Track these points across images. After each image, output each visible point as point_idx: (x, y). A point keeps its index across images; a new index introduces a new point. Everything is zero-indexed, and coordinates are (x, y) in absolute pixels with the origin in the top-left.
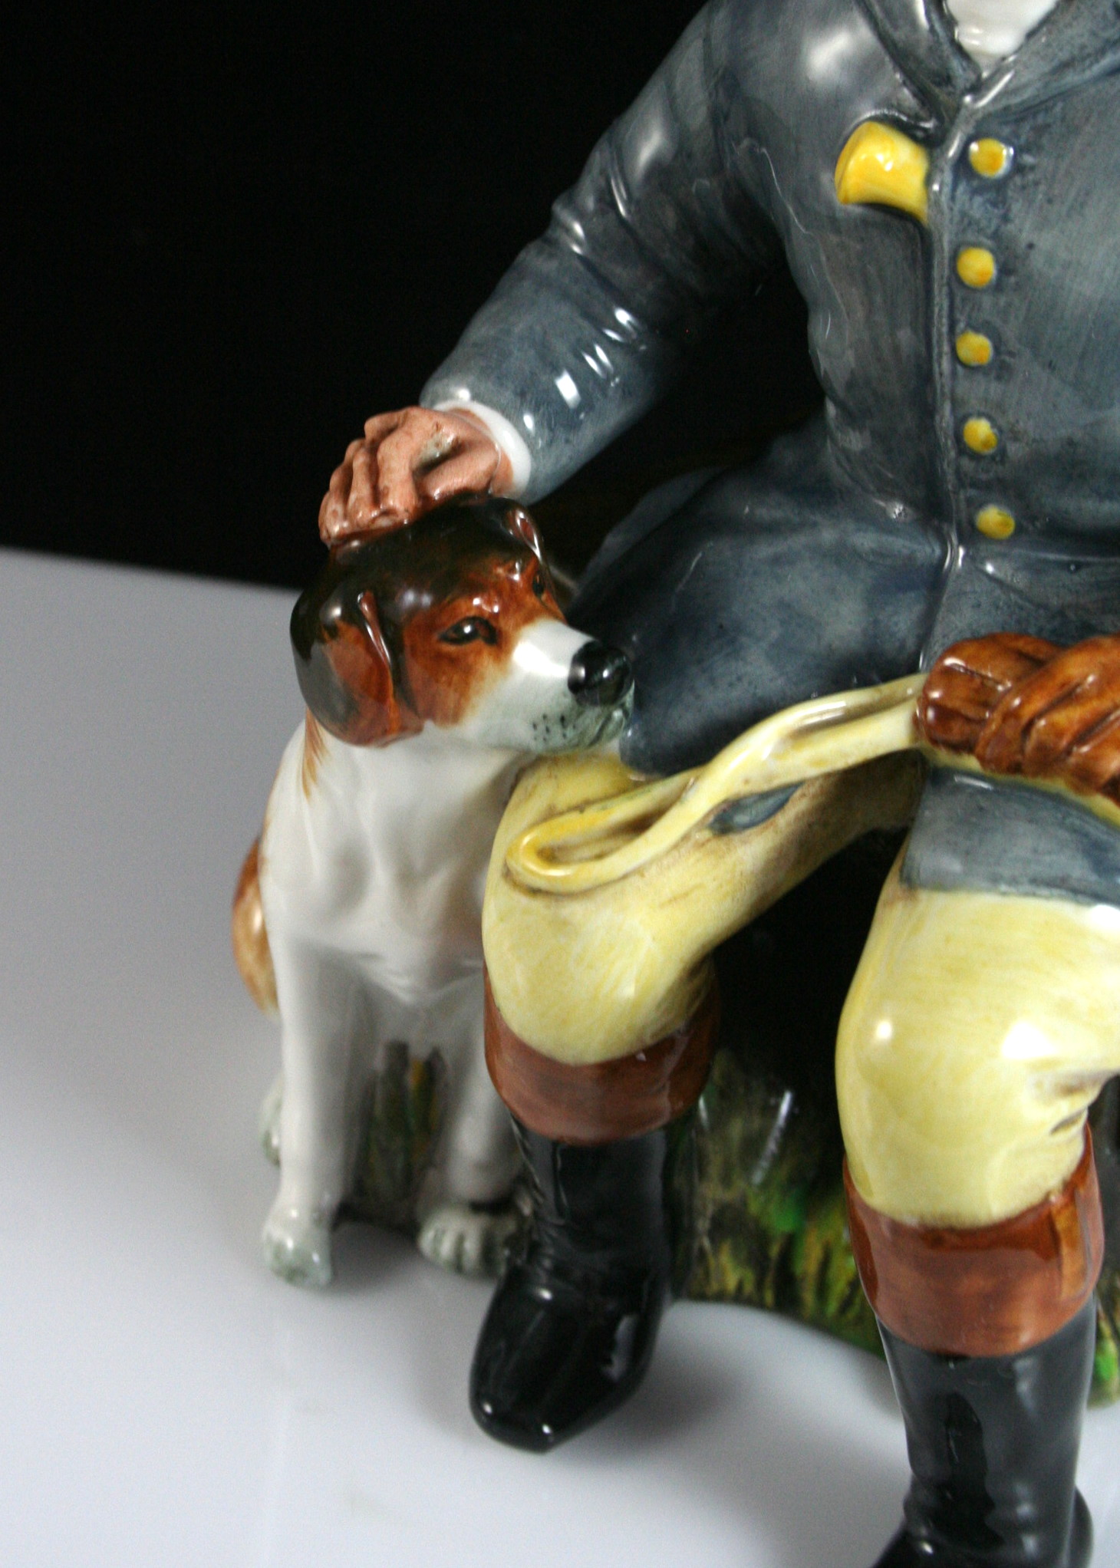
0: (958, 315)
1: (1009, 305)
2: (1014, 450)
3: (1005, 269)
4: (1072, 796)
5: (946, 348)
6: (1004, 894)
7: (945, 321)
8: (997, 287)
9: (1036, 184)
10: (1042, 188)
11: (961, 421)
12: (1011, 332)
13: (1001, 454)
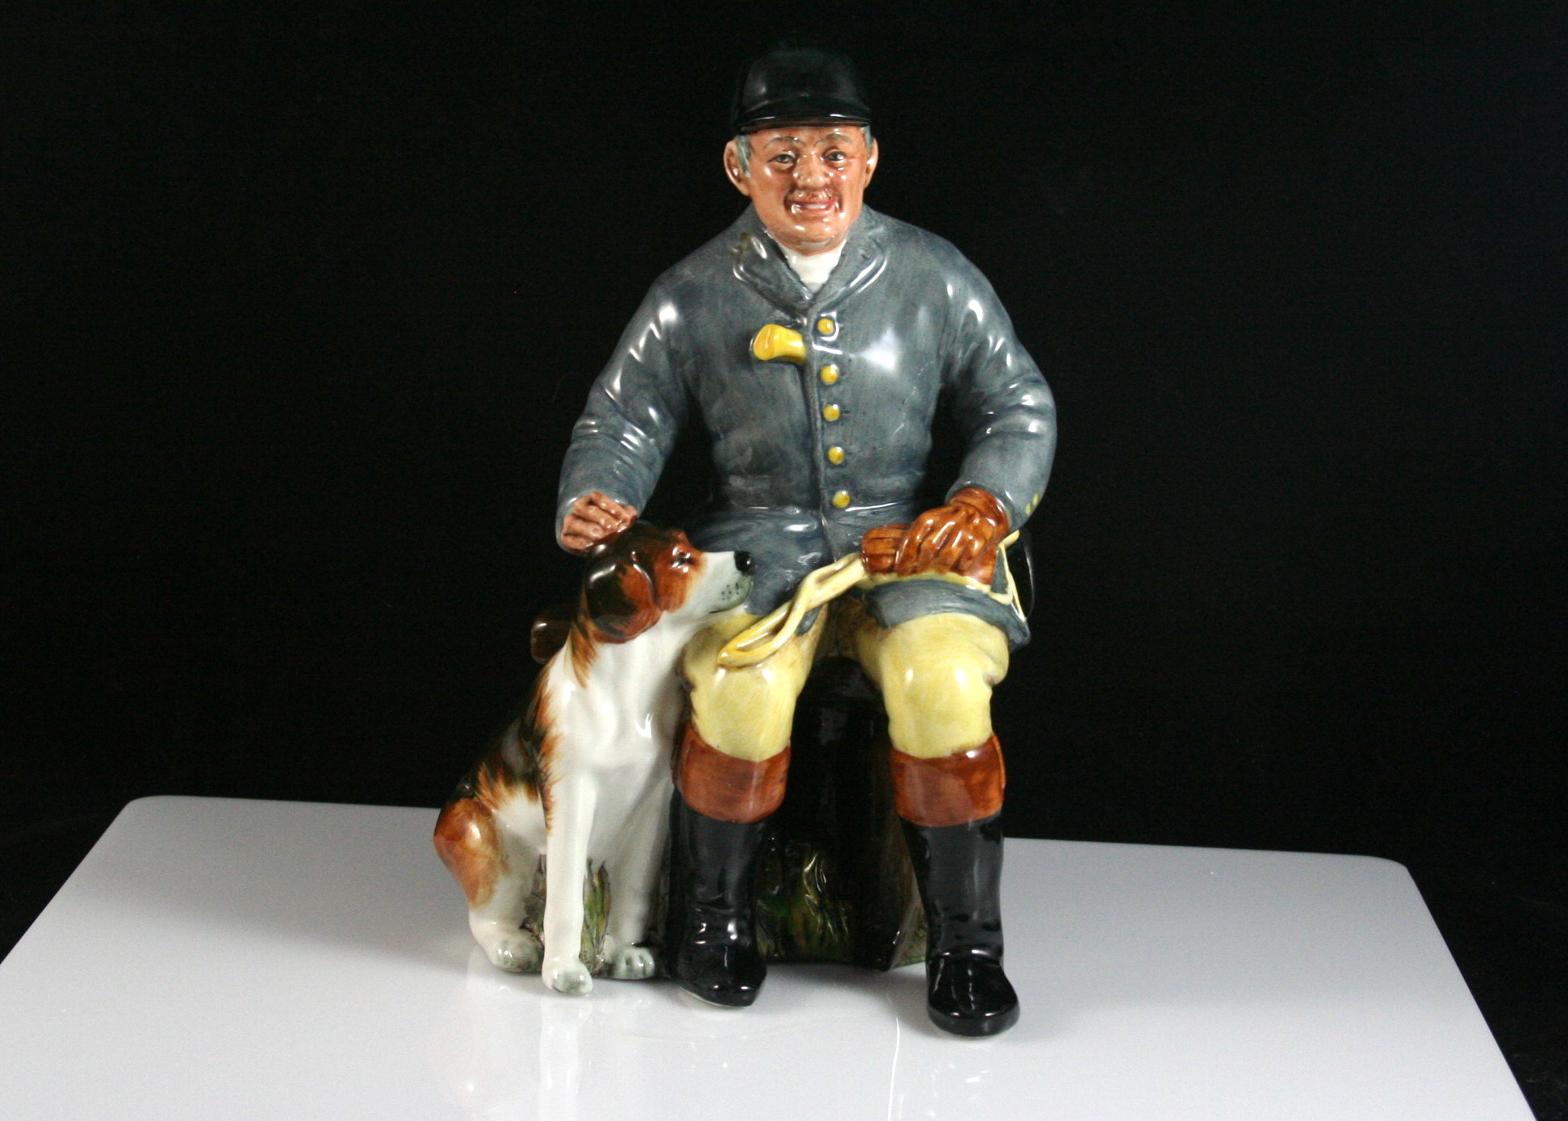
0: (823, 400)
1: (844, 390)
2: (853, 461)
3: (842, 373)
4: (939, 577)
5: (819, 416)
6: (935, 614)
7: (817, 403)
8: (838, 382)
9: (846, 334)
10: (849, 336)
11: (826, 450)
12: (847, 400)
13: (844, 464)
